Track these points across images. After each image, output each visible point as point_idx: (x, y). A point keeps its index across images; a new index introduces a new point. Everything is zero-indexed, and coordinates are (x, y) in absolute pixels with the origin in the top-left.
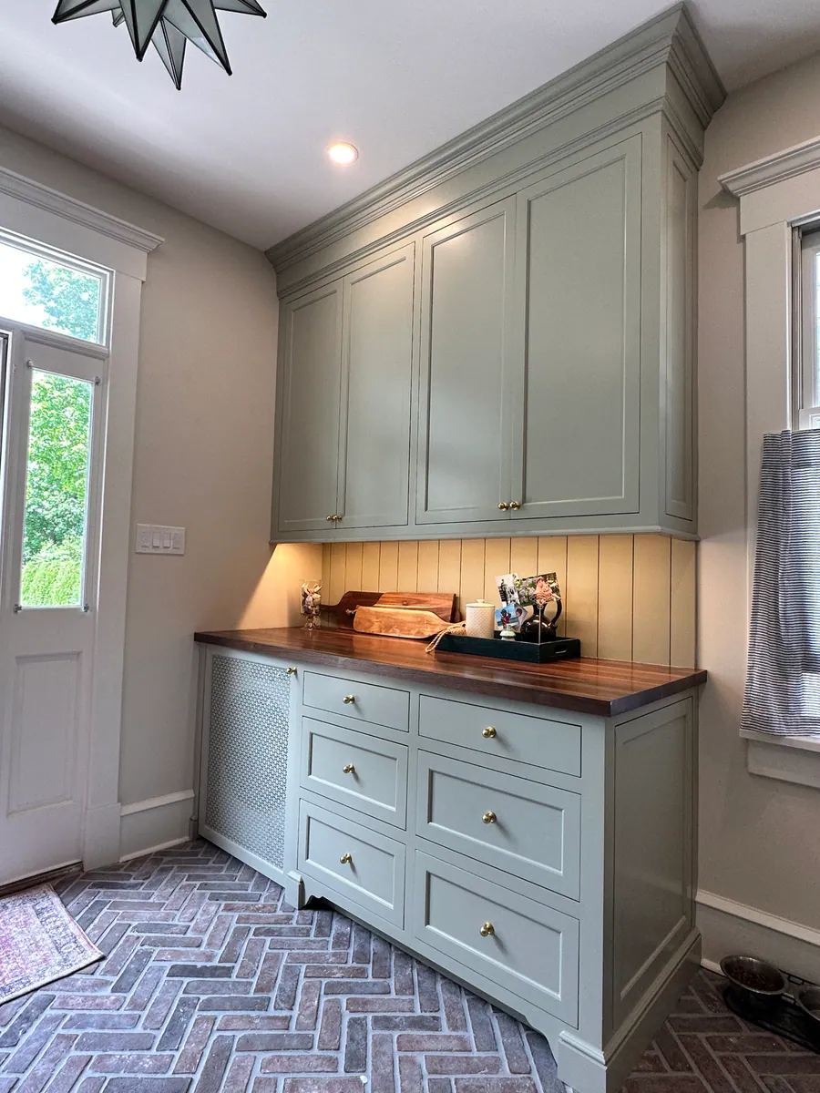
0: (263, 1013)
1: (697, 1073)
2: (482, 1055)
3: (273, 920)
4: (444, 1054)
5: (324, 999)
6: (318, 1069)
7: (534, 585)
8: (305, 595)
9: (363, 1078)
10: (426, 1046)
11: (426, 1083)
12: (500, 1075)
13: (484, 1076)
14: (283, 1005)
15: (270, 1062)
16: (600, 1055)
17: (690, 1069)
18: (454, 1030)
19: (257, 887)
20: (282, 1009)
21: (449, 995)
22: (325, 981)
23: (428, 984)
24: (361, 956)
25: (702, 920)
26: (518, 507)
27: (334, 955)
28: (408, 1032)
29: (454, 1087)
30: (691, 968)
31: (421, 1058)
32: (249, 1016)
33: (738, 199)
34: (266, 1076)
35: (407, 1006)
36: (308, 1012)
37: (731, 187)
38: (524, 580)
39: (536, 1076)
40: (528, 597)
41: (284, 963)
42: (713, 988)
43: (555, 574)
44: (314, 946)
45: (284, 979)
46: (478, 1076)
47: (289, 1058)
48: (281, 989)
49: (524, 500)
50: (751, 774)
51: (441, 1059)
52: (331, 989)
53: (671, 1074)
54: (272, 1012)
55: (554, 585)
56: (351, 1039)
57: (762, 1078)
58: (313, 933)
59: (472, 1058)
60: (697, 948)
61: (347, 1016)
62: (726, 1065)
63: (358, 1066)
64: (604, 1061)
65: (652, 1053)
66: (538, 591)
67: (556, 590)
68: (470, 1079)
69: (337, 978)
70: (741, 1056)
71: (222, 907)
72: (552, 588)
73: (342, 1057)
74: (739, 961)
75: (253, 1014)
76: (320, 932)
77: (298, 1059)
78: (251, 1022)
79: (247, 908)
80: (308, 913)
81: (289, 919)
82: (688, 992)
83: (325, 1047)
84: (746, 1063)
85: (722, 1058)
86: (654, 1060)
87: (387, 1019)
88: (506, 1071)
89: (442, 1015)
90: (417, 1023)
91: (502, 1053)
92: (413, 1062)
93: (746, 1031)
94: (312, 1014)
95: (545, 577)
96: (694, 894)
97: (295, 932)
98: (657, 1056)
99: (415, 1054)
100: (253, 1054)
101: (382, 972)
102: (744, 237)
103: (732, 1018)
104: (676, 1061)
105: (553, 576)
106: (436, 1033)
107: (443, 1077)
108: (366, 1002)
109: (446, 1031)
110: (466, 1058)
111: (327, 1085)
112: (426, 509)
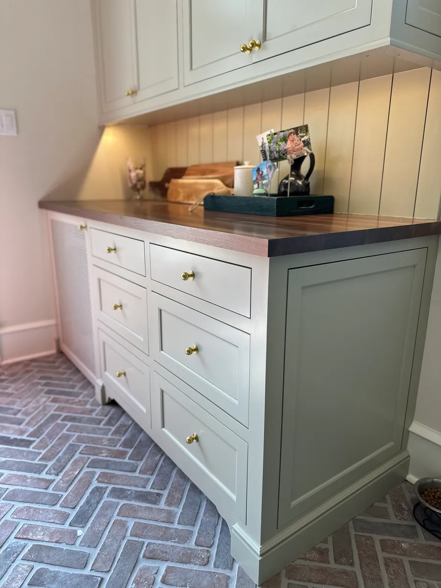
0: (36, 476)
1: (357, 569)
2: (180, 527)
3: (80, 411)
4: (151, 522)
5: (85, 470)
6: (51, 521)
7: (285, 139)
9: (80, 532)
10: (140, 514)
11: (124, 543)
12: (186, 546)
13: (173, 544)
14: (52, 471)
15: (20, 510)
17: (352, 564)
18: (168, 506)
19: (82, 388)
20: (50, 474)
21: (179, 479)
22: (92, 457)
23: (167, 469)
24: (127, 444)
25: (412, 448)
26: (259, 46)
27: (109, 440)
28: (133, 502)
29: (144, 548)
30: (396, 479)
31: (131, 523)
32: (25, 476)
34: (14, 520)
35: (142, 482)
36: (67, 479)
38: (275, 134)
39: (214, 551)
40: (278, 152)
41: (71, 442)
42: (409, 500)
43: (306, 126)
44: (99, 432)
45: (65, 453)
46: (169, 543)
47: (36, 509)
48: (58, 460)
49: (265, 37)
51: (146, 526)
52: (94, 464)
53: (333, 565)
54: (43, 475)
55: (305, 138)
56: (88, 502)
57: (415, 581)
58: (103, 422)
59: (170, 528)
60: (405, 465)
61: (95, 484)
62: (386, 565)
63: (81, 522)
64: (259, 553)
65: (323, 546)
66: (289, 145)
67: (307, 143)
68: (160, 544)
69: (103, 457)
70: (406, 560)
71: (50, 400)
72: (304, 142)
73: (73, 514)
74: (433, 482)
75: (29, 475)
76: (109, 423)
77: (41, 512)
78: (24, 481)
79: (67, 401)
80: (107, 408)
81: (92, 411)
82: (384, 500)
83: (65, 505)
84: (407, 566)
85: (385, 559)
86: (323, 553)
87: (122, 490)
88: (192, 544)
89: (165, 493)
90: (143, 497)
91: (196, 529)
92: (123, 525)
93: (423, 538)
94: (68, 481)
95: (296, 130)
97: (91, 421)
98: (327, 550)
99: (128, 519)
100: (12, 503)
101: (137, 456)
103: (414, 527)
104: (343, 555)
105: (305, 129)
106: (153, 506)
107: (140, 540)
108: (113, 476)
109: (162, 505)
110: (166, 528)
111: (51, 533)
112: (191, 69)
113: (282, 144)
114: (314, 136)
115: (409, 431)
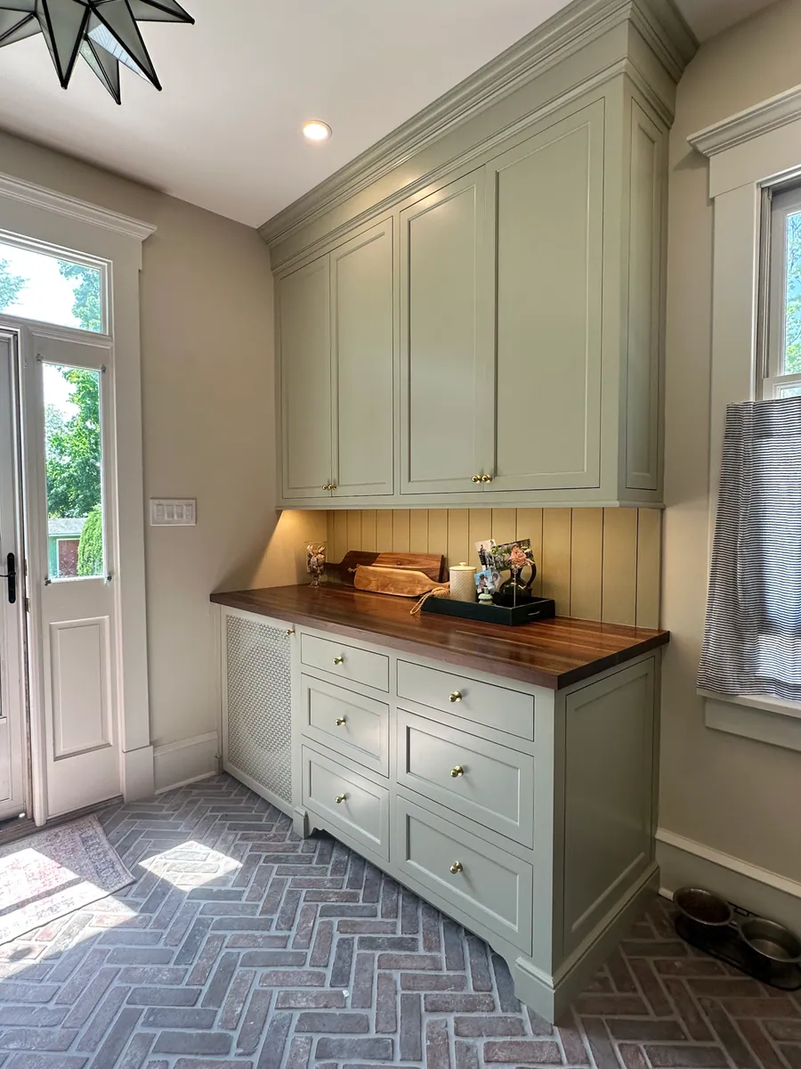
0: (266, 933)
1: (640, 993)
2: (451, 973)
3: (281, 849)
4: (418, 972)
5: (319, 920)
6: (308, 984)
7: (509, 551)
8: (310, 556)
9: (345, 993)
10: (403, 965)
11: (399, 998)
12: (464, 993)
13: (451, 992)
14: (283, 926)
15: (268, 976)
16: (549, 980)
17: (635, 990)
18: (429, 951)
19: (270, 818)
20: (281, 929)
21: (428, 919)
22: (321, 904)
23: (410, 908)
24: (354, 883)
25: (661, 858)
26: (491, 479)
27: (331, 881)
28: (389, 952)
29: (423, 1002)
30: (649, 896)
31: (397, 975)
32: (253, 935)
33: (708, 159)
34: (266, 988)
35: (390, 928)
36: (303, 932)
37: (701, 147)
38: (500, 546)
39: (496, 994)
40: (503, 562)
41: (287, 888)
42: (667, 915)
43: (528, 540)
44: (315, 872)
45: (287, 903)
46: (445, 992)
47: (284, 973)
48: (282, 912)
49: (495, 472)
50: (708, 728)
51: (415, 977)
52: (326, 912)
53: (617, 994)
54: (273, 932)
55: (528, 550)
56: (339, 957)
57: (699, 999)
58: (315, 860)
59: (442, 976)
60: (656, 878)
61: (337, 936)
62: (668, 987)
63: (342, 981)
64: (552, 985)
65: (600, 974)
66: (513, 557)
67: (530, 555)
68: (437, 995)
69: (333, 902)
70: (684, 980)
71: (239, 837)
72: (526, 553)
73: (329, 973)
74: (690, 893)
75: (257, 933)
76: (320, 861)
77: (291, 975)
78: (255, 941)
79: (260, 837)
80: (312, 842)
81: (295, 847)
82: (643, 919)
83: (315, 964)
84: (688, 987)
85: (665, 981)
86: (603, 981)
87: (372, 940)
88: (470, 989)
89: (420, 937)
90: (398, 944)
91: (469, 973)
92: (389, 979)
93: (692, 956)
94: (306, 935)
95: (519, 544)
96: (653, 831)
97: (299, 859)
98: (606, 978)
99: (393, 971)
100: (254, 969)
101: (371, 897)
102: (713, 199)
103: (679, 944)
104: (623, 982)
105: (527, 542)
106: (413, 953)
107: (415, 992)
108: (354, 924)
109: (422, 951)
110: (436, 975)
111: (314, 997)
112: (410, 480)
113: (506, 555)
114: (534, 547)
115: (655, 840)
